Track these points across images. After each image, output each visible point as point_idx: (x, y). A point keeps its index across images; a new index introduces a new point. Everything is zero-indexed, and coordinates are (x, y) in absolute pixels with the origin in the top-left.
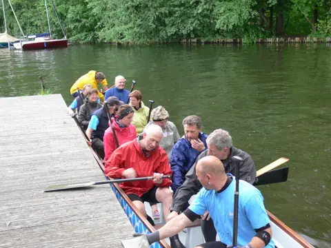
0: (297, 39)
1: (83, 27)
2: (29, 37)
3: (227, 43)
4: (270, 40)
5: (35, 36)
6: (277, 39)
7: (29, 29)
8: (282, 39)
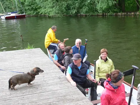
0: (132, 13)
1: (32, 8)
2: (8, 13)
3: (99, 15)
4: (120, 14)
5: (10, 13)
6: (123, 13)
7: (7, 10)
8: (125, 13)
